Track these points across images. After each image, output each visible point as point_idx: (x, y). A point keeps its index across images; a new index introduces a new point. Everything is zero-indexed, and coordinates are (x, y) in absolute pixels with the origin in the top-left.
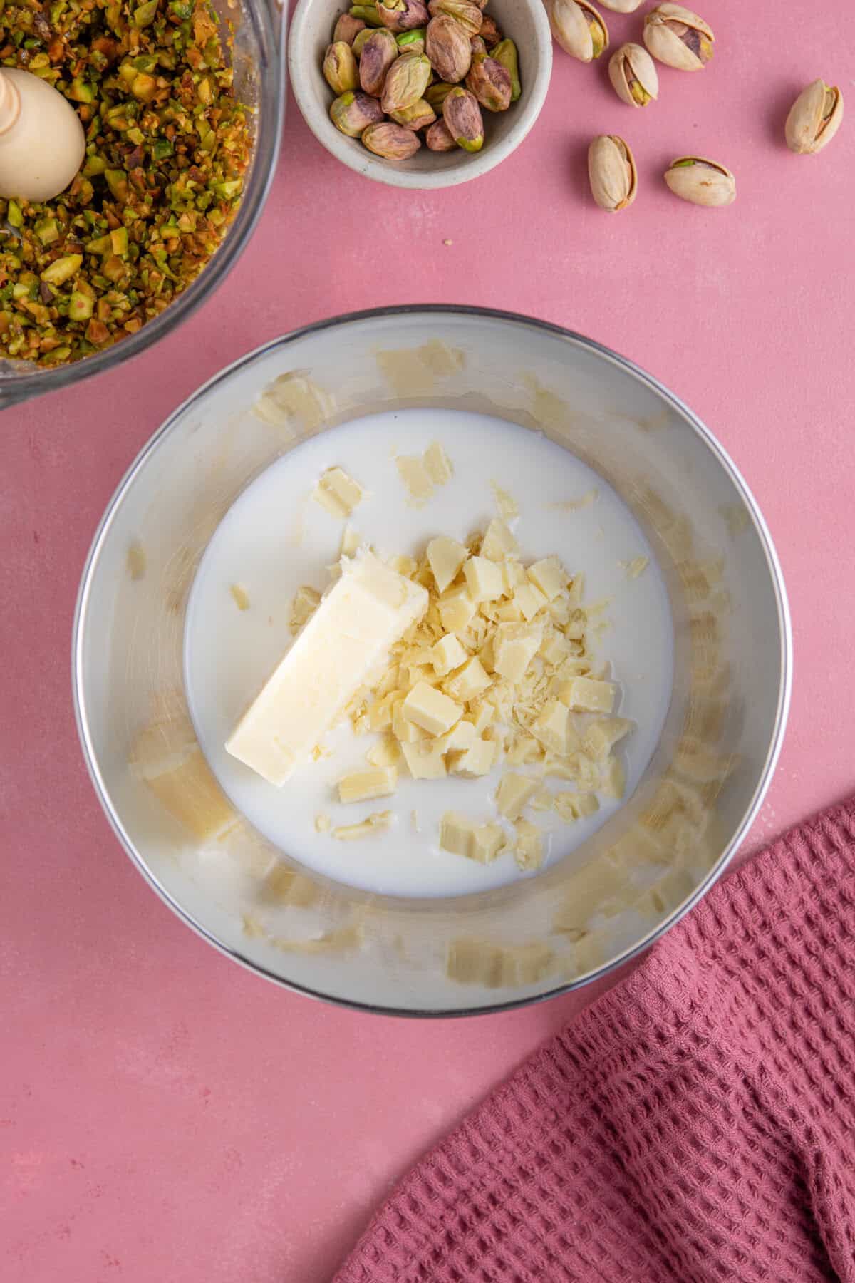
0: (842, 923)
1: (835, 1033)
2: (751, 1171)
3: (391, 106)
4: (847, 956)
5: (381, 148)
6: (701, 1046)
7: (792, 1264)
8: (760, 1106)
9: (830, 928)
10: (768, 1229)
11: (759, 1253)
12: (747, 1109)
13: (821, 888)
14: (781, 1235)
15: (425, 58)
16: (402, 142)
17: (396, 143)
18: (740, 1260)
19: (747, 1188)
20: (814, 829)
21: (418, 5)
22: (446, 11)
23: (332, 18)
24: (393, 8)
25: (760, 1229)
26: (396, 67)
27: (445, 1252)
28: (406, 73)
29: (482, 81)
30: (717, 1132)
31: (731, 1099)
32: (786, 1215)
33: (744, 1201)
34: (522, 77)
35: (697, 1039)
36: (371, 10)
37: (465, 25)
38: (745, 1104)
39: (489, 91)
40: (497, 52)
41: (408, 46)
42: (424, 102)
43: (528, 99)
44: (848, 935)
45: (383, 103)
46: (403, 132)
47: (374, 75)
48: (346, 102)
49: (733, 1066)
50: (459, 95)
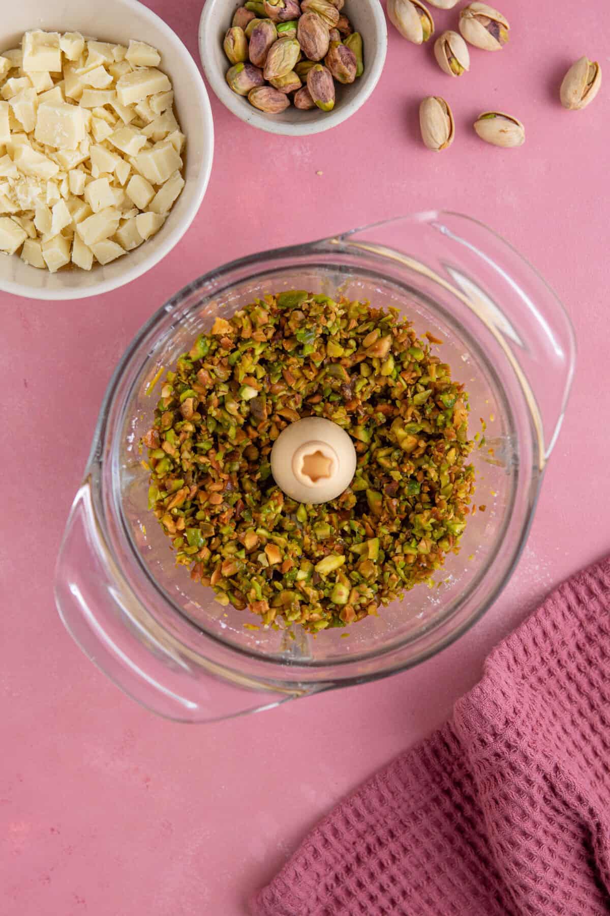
0: (602, 649)
1: (600, 727)
2: (550, 840)
3: (270, 75)
4: (606, 671)
5: (261, 105)
6: (512, 751)
7: (580, 902)
8: (556, 794)
9: (594, 652)
10: (563, 879)
11: (557, 897)
12: (547, 797)
13: (585, 624)
14: (572, 882)
15: (296, 41)
16: (276, 101)
17: (272, 101)
18: (543, 902)
19: (547, 852)
20: (578, 582)
21: (294, 4)
22: (313, 9)
23: (231, 10)
24: (275, 5)
25: (557, 879)
26: (275, 47)
27: (354, 868)
28: (282, 51)
29: (336, 61)
30: (524, 815)
31: (534, 791)
32: (575, 867)
33: (546, 861)
34: (364, 59)
35: (509, 746)
36: (260, 5)
37: (326, 21)
38: (545, 794)
39: (340, 68)
40: (348, 41)
41: (284, 32)
42: (294, 73)
43: (368, 75)
44: (606, 656)
45: (265, 72)
46: (277, 94)
47: (259, 52)
48: (238, 70)
49: (535, 767)
50: (319, 70)
